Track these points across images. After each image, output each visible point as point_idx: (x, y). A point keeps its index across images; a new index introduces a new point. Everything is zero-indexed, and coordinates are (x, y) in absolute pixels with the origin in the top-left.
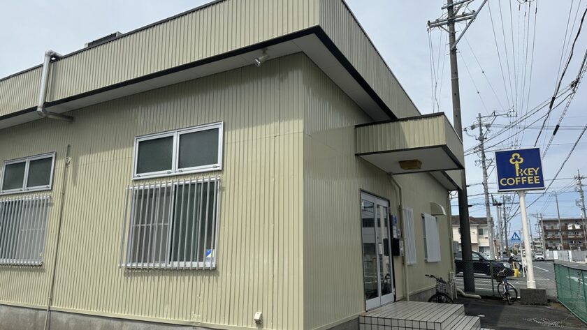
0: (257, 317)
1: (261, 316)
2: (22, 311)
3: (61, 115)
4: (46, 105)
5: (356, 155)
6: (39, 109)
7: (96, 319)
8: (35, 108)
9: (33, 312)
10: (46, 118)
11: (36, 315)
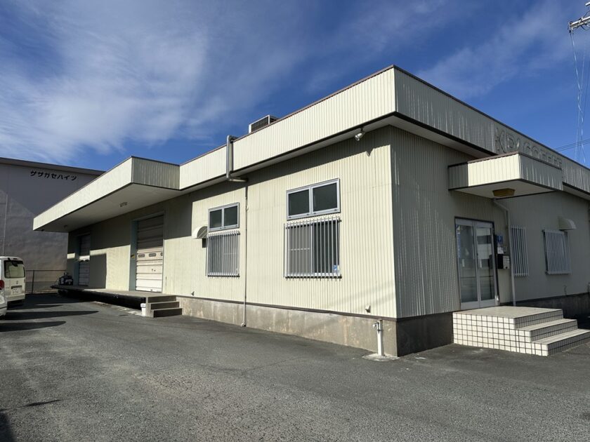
1: (370, 307)
2: (229, 304)
4: (230, 173)
5: (450, 190)
6: (227, 176)
9: (236, 305)
11: (238, 307)
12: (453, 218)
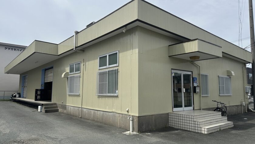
0: (127, 110)
1: (128, 110)
2: (76, 108)
3: (80, 50)
4: (76, 47)
5: (169, 56)
6: (74, 49)
7: (92, 110)
8: (73, 49)
9: (78, 108)
10: (76, 52)
12: (171, 69)
